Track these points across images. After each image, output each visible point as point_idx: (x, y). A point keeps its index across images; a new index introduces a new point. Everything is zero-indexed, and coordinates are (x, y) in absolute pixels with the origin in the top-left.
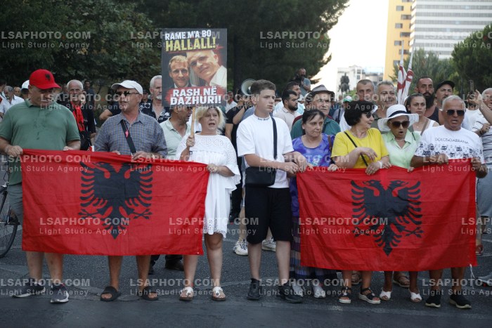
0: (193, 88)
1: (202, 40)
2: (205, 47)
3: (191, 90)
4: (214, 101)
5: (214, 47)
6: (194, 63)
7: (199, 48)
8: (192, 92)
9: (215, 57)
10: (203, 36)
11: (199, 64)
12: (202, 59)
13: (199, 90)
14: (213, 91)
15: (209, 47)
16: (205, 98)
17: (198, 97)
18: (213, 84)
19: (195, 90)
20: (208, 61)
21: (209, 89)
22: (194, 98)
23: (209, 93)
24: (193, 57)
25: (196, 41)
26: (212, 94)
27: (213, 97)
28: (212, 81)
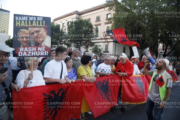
0: (32, 47)
1: (38, 22)
2: (39, 26)
3: (31, 48)
4: (44, 54)
5: (44, 26)
6: (33, 33)
7: (36, 26)
8: (32, 49)
9: (45, 31)
10: (38, 20)
11: (35, 34)
12: (37, 32)
13: (35, 48)
14: (43, 49)
15: (41, 25)
16: (39, 52)
17: (35, 52)
18: (43, 45)
19: (33, 48)
20: (41, 33)
21: (41, 48)
22: (32, 52)
23: (41, 50)
24: (32, 30)
25: (34, 22)
26: (43, 50)
27: (43, 52)
28: (43, 43)
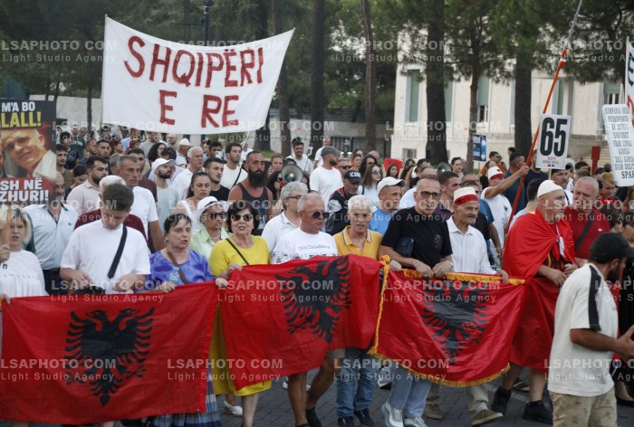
0: (9, 180)
1: (23, 115)
2: (27, 125)
3: (7, 182)
4: (39, 197)
5: (39, 124)
6: (11, 146)
8: (9, 185)
9: (41, 138)
10: (23, 110)
11: (18, 147)
12: (22, 140)
13: (17, 182)
14: (37, 185)
15: (32, 124)
16: (27, 192)
17: (16, 193)
18: (37, 174)
19: (12, 182)
20: (30, 143)
21: (32, 181)
22: (10, 193)
23: (31, 187)
24: (8, 137)
25: (15, 116)
26: (37, 188)
27: (37, 192)
28: (37, 170)
